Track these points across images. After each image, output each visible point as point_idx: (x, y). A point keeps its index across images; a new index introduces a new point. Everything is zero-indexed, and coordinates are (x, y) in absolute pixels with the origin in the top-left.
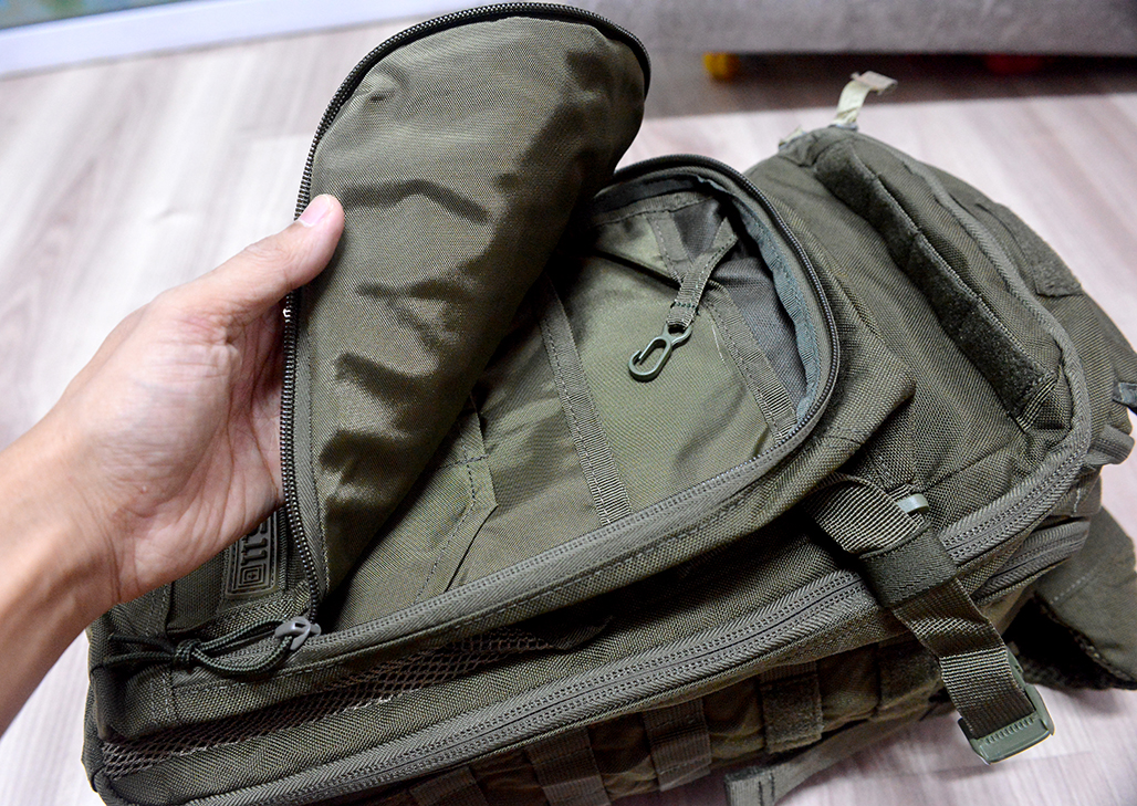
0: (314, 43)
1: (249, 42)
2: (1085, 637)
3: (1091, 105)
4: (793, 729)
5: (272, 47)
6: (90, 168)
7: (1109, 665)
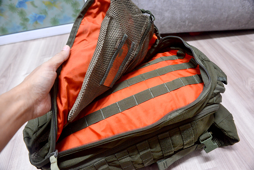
0: (57, 37)
1: (43, 38)
2: (224, 130)
3: (210, 40)
4: (168, 149)
5: (48, 38)
6: (10, 65)
7: (229, 136)
